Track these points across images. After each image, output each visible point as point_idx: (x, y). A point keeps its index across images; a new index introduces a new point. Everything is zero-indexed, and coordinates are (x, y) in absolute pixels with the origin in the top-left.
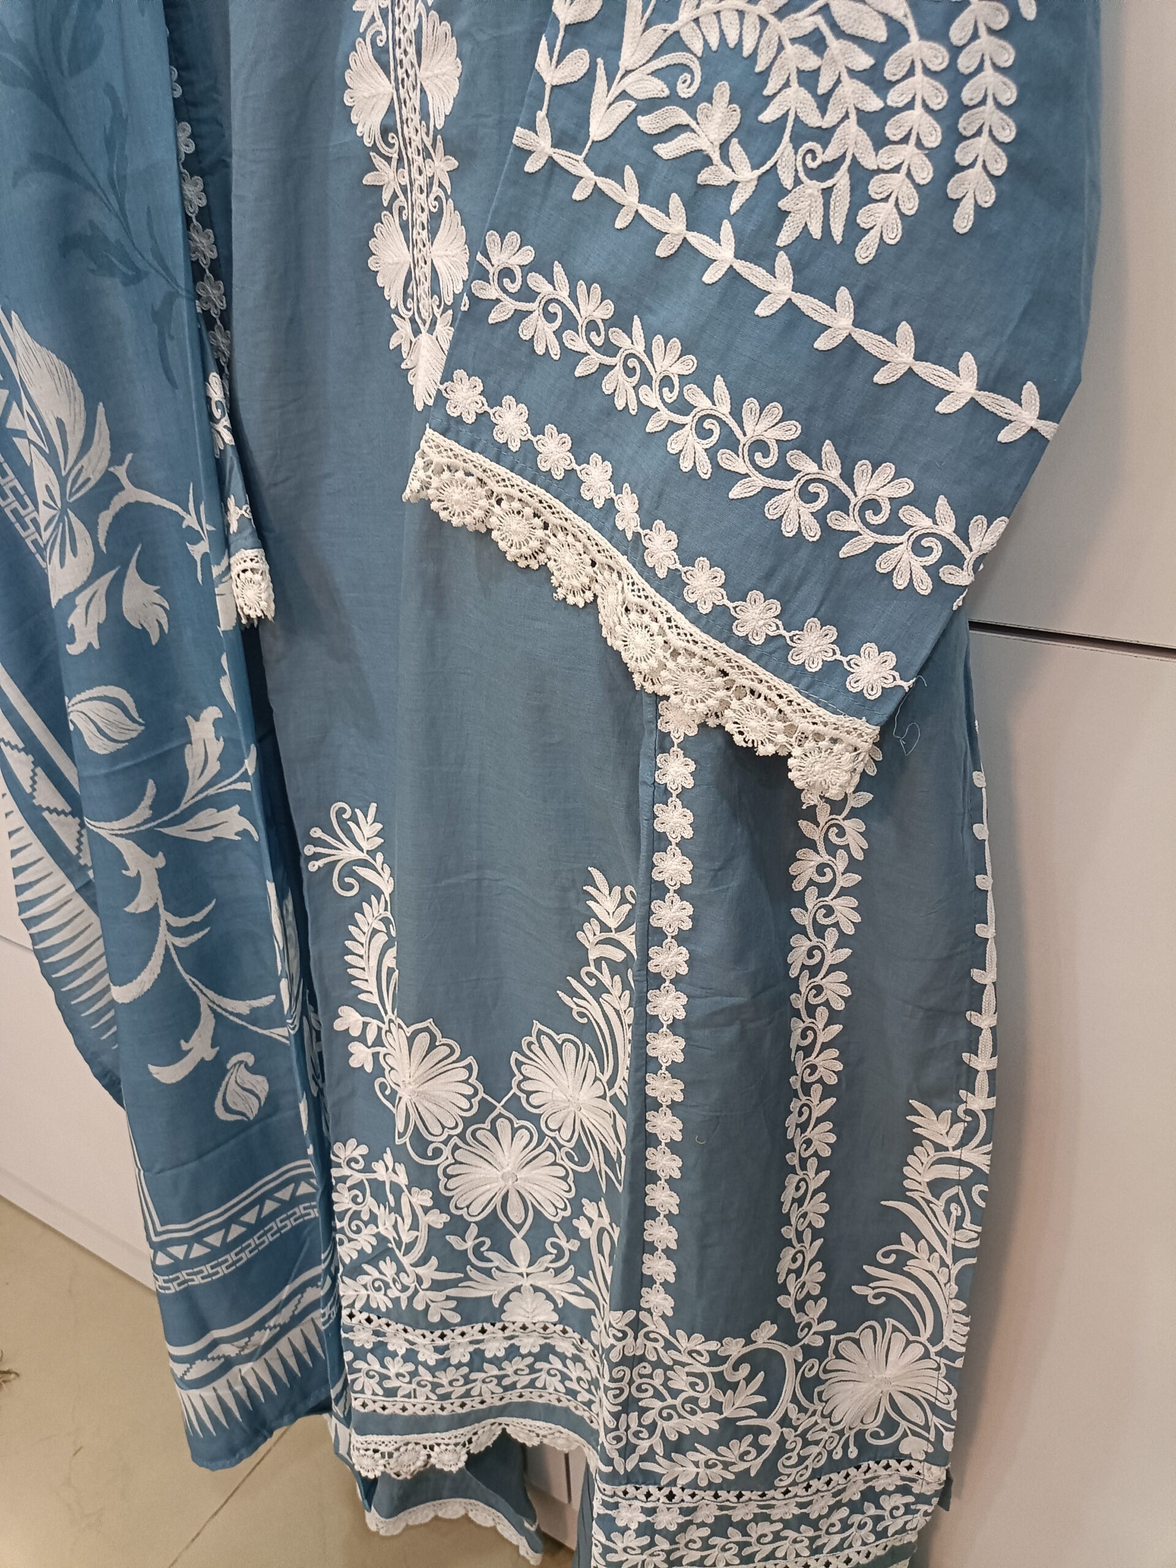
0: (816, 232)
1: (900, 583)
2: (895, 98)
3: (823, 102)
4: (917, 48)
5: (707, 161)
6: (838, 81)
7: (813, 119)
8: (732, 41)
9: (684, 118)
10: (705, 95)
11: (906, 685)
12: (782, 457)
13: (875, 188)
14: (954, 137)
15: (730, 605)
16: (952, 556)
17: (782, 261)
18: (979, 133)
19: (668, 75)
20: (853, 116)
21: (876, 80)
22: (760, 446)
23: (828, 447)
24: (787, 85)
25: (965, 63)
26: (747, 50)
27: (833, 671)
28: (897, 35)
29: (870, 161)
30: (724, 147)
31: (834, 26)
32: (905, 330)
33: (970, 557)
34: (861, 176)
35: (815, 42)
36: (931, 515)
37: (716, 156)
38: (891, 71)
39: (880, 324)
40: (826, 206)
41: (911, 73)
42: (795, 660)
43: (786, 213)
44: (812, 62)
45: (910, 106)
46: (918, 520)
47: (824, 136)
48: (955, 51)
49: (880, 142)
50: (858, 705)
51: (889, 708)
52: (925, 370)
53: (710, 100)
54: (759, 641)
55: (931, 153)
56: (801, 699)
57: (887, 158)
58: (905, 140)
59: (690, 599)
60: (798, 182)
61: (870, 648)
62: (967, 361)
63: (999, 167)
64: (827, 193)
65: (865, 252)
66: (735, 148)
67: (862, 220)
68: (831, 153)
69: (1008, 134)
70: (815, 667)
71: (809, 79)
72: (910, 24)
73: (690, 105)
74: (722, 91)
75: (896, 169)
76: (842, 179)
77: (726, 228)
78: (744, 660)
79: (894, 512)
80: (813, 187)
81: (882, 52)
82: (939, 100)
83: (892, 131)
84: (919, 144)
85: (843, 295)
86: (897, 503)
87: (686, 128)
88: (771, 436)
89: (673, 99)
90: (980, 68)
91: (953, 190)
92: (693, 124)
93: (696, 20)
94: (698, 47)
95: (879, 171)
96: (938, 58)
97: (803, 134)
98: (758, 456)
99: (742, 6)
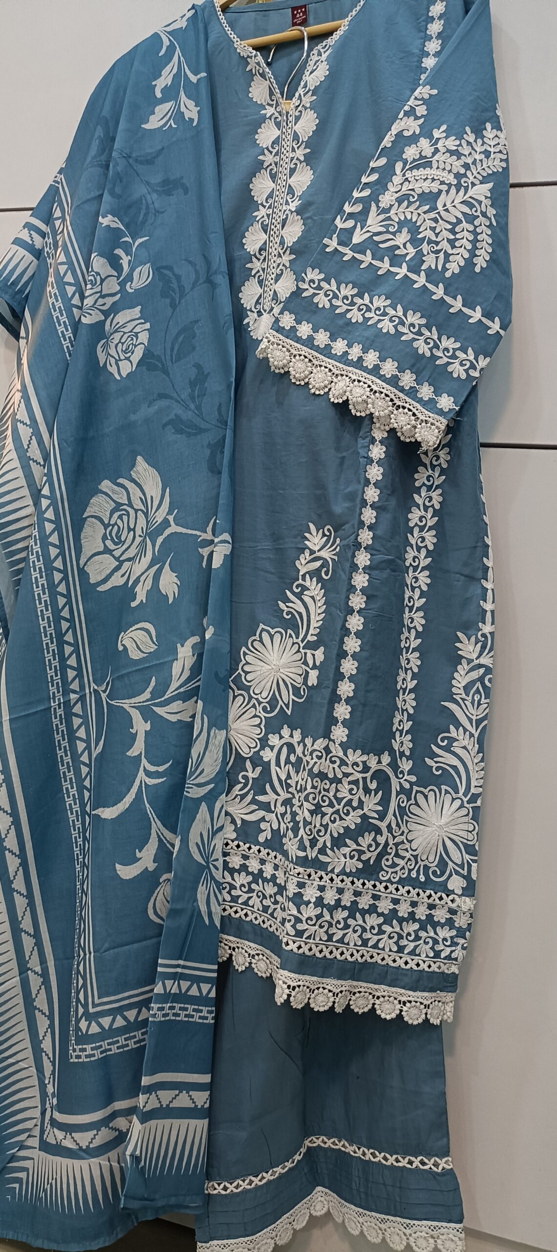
0: (433, 267)
1: (455, 375)
2: (458, 236)
3: (437, 235)
4: (464, 224)
5: (399, 248)
6: (441, 231)
7: (434, 238)
8: (409, 219)
9: (390, 237)
10: (399, 231)
11: (457, 408)
12: (420, 329)
13: (451, 258)
14: (475, 248)
15: (399, 374)
16: (472, 366)
17: (423, 274)
18: (482, 248)
19: (385, 226)
20: (446, 239)
21: (452, 231)
22: (413, 325)
23: (434, 328)
24: (426, 229)
25: (479, 230)
26: (414, 220)
27: (432, 401)
28: (459, 221)
29: (450, 251)
30: (404, 245)
31: (441, 217)
32: (459, 297)
33: (479, 368)
34: (447, 256)
35: (435, 220)
36: (466, 353)
37: (402, 247)
38: (457, 230)
39: (452, 294)
40: (437, 261)
41: (463, 230)
42: (419, 396)
43: (424, 261)
44: (434, 225)
45: (463, 238)
46: (461, 355)
47: (437, 243)
48: (476, 227)
49: (453, 247)
50: (441, 412)
51: (451, 415)
52: (465, 310)
53: (401, 232)
54: (407, 388)
55: (468, 251)
56: (421, 408)
57: (455, 251)
58: (461, 247)
59: (382, 373)
60: (428, 253)
61: (445, 395)
62: (478, 308)
63: (488, 258)
64: (437, 258)
65: (448, 274)
66: (408, 244)
67: (447, 266)
68: (439, 248)
69: (490, 251)
70: (426, 399)
71: (433, 229)
72: (463, 219)
73: (394, 234)
74: (405, 230)
75: (458, 254)
76: (442, 255)
77: (404, 265)
78: (401, 395)
79: (454, 352)
80: (434, 255)
81: (455, 225)
82: (471, 238)
83: (457, 244)
84: (465, 248)
85: (441, 285)
86: (455, 350)
87: (392, 239)
88: (416, 322)
89: (388, 232)
90: (482, 233)
91: (475, 260)
92: (395, 238)
93: (396, 214)
94: (396, 220)
95: (453, 254)
96: (471, 228)
97: (430, 242)
98: (411, 328)
99: (412, 210)
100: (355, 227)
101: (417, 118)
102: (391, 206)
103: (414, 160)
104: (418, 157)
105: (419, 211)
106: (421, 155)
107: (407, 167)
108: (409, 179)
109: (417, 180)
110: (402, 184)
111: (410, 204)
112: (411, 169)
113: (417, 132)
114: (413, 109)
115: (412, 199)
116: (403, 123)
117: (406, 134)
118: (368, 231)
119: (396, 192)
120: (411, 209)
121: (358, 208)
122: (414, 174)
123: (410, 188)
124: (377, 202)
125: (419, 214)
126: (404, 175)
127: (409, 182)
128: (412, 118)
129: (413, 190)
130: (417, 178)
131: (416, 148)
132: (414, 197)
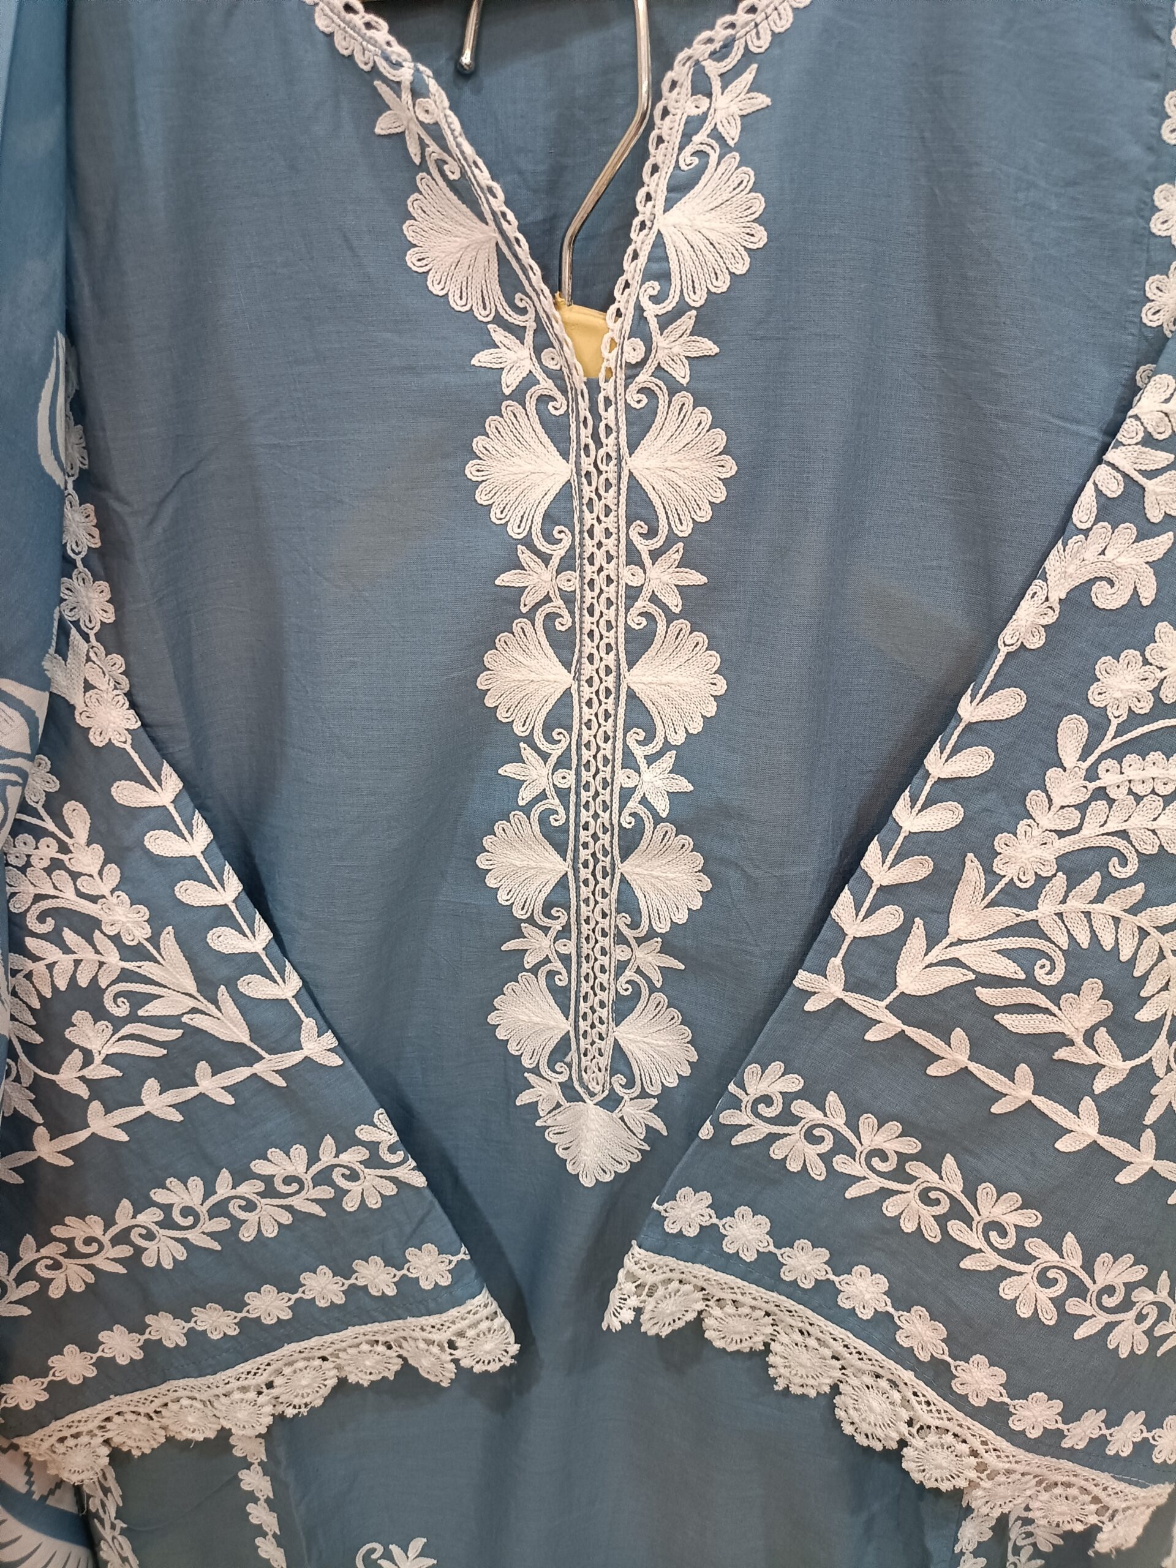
5: (1069, 1043)
8: (1108, 943)
9: (1043, 1001)
10: (1071, 985)
17: (1148, 1138)
19: (1025, 958)
26: (1125, 955)
30: (1089, 1037)
37: (1079, 1040)
43: (1154, 1097)
53: (1077, 991)
66: (1102, 1035)
73: (1051, 993)
74: (1093, 987)
77: (1088, 1105)
87: (1046, 1011)
89: (1030, 982)
92: (1054, 1009)
93: (1060, 915)
94: (1063, 941)
99: (1118, 913)
100: (904, 931)
102: (1042, 881)
103: (1134, 719)
104: (1145, 707)
105: (1144, 919)
106: (1158, 700)
107: (1106, 745)
108: (1112, 793)
109: (1138, 798)
110: (1082, 808)
111: (1110, 886)
112: (1117, 754)
113: (1148, 596)
114: (1134, 491)
115: (1116, 869)
116: (1091, 551)
117: (1107, 598)
118: (955, 962)
120: (1114, 905)
122: (1130, 773)
124: (987, 857)
125: (1143, 933)
126: (1092, 774)
127: (1111, 802)
128: (1128, 531)
130: (1139, 789)
131: (1139, 670)
132: (1124, 861)
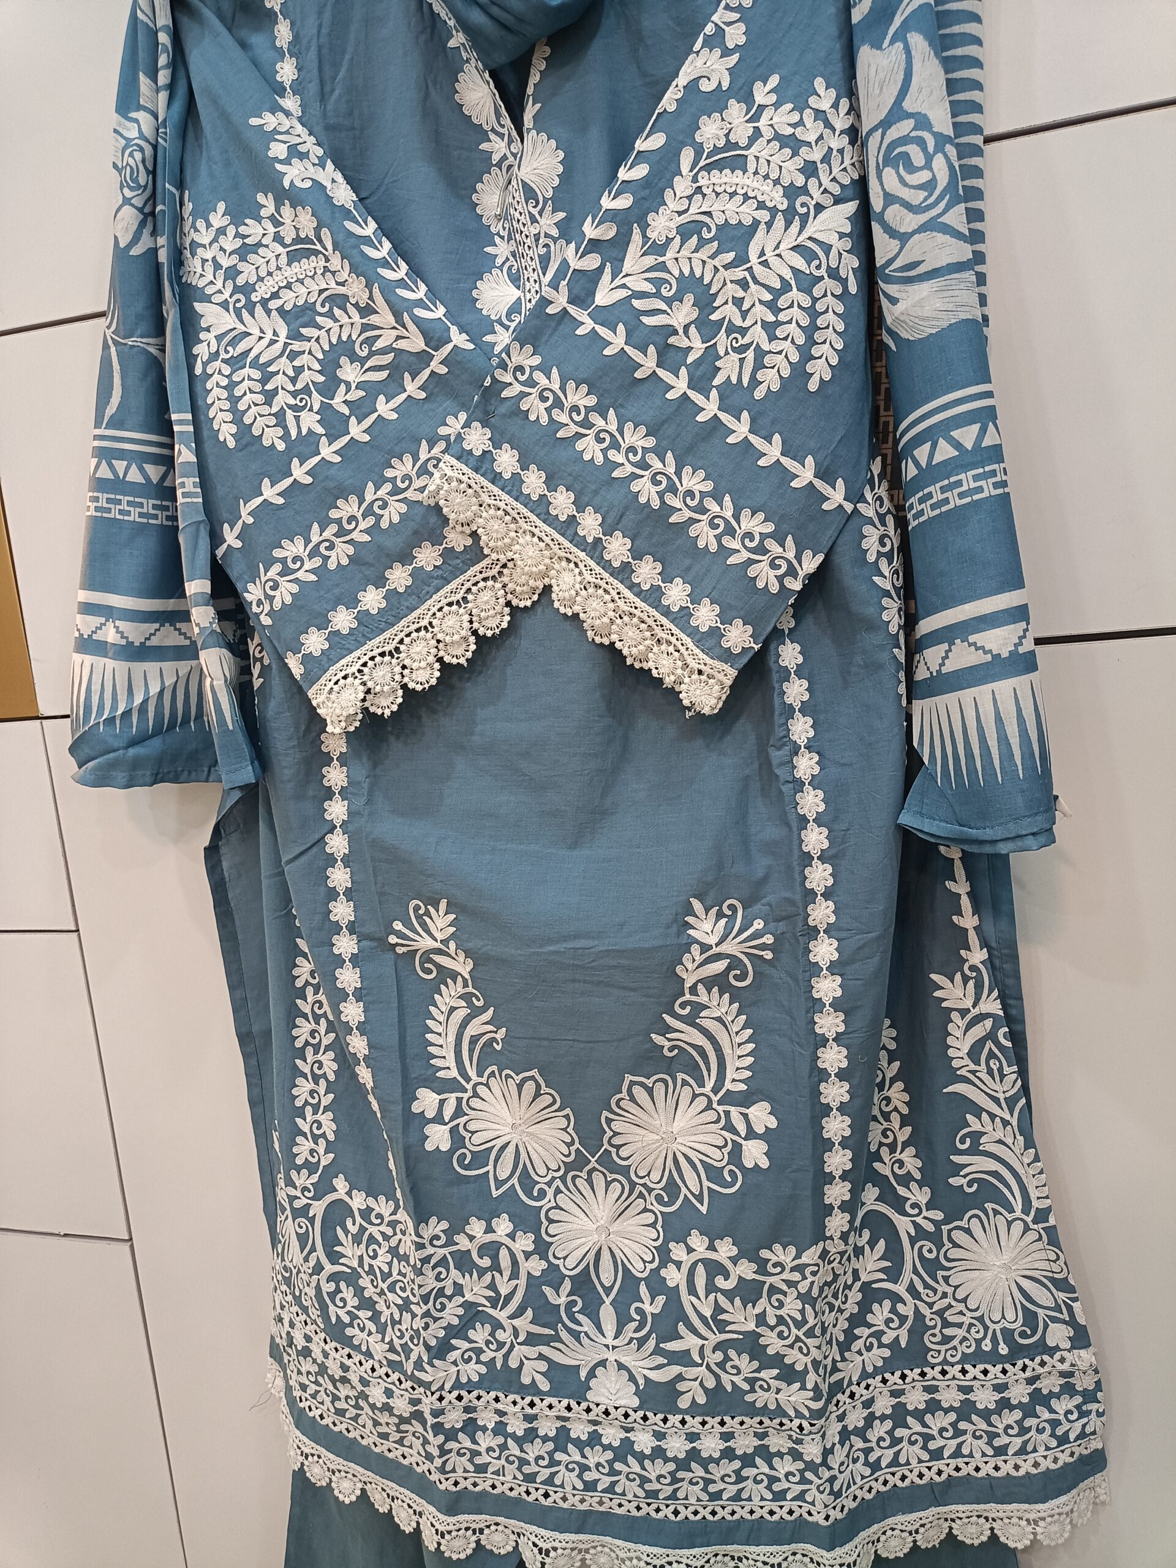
0: (734, 380)
1: (760, 585)
2: (782, 317)
3: (744, 315)
4: (795, 294)
5: (675, 332)
6: (754, 305)
7: (738, 322)
8: (698, 274)
9: (664, 307)
10: (679, 297)
11: (756, 647)
12: (701, 501)
13: (767, 360)
14: (811, 342)
15: (663, 585)
16: (792, 572)
17: (714, 393)
18: (824, 342)
19: (658, 283)
20: (759, 323)
21: (772, 306)
22: (690, 493)
23: (727, 498)
24: (726, 303)
25: (820, 307)
26: (706, 281)
27: (715, 633)
28: (786, 287)
29: (766, 347)
30: (686, 328)
31: (754, 278)
32: (777, 438)
33: (801, 574)
34: (760, 354)
35: (743, 284)
36: (783, 546)
37: (681, 331)
38: (782, 303)
39: (763, 433)
40: (741, 367)
41: (791, 306)
42: (694, 623)
43: (720, 369)
44: (740, 294)
45: (790, 322)
46: (775, 548)
47: (743, 331)
48: (815, 300)
49: (772, 338)
50: (727, 656)
51: (745, 660)
52: (786, 461)
53: (682, 301)
54: (676, 609)
55: (798, 347)
56: (694, 648)
57: (776, 346)
58: (786, 339)
59: (636, 581)
60: (727, 353)
61: (739, 622)
62: (810, 460)
63: (834, 361)
64: (742, 360)
65: (759, 393)
66: (693, 330)
67: (759, 376)
68: (746, 340)
69: (839, 346)
70: (704, 629)
71: (738, 302)
72: (793, 283)
73: (669, 301)
74: (689, 298)
75: (780, 353)
76: (750, 354)
77: (683, 371)
78: (664, 621)
79: (761, 541)
80: (735, 357)
81: (777, 293)
82: (805, 322)
83: (780, 333)
84: (793, 342)
85: (745, 415)
86: (762, 537)
87: (664, 312)
88: (697, 489)
89: (659, 296)
90: (826, 311)
91: (809, 368)
92: (669, 311)
93: (676, 259)
94: (676, 273)
95: (770, 352)
96: (806, 302)
97: (732, 329)
98: (688, 499)
99: (705, 258)
100: (600, 270)
101: (726, 53)
102: (669, 240)
103: (716, 150)
104: (721, 143)
105: (717, 262)
106: (728, 141)
107: (702, 163)
108: (704, 190)
109: (718, 194)
110: (690, 198)
111: (702, 243)
112: (708, 168)
113: (725, 85)
114: (720, 31)
115: (706, 235)
116: (699, 62)
117: (706, 86)
118: (624, 286)
119: (680, 213)
120: (704, 254)
121: (608, 232)
122: (713, 180)
123: (703, 209)
124: (644, 227)
125: (716, 269)
126: (695, 179)
127: (704, 195)
128: (718, 52)
129: (708, 214)
130: (718, 189)
131: (719, 123)
132: (709, 231)
